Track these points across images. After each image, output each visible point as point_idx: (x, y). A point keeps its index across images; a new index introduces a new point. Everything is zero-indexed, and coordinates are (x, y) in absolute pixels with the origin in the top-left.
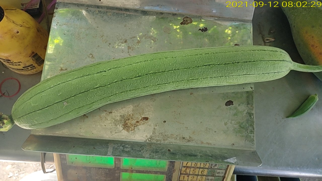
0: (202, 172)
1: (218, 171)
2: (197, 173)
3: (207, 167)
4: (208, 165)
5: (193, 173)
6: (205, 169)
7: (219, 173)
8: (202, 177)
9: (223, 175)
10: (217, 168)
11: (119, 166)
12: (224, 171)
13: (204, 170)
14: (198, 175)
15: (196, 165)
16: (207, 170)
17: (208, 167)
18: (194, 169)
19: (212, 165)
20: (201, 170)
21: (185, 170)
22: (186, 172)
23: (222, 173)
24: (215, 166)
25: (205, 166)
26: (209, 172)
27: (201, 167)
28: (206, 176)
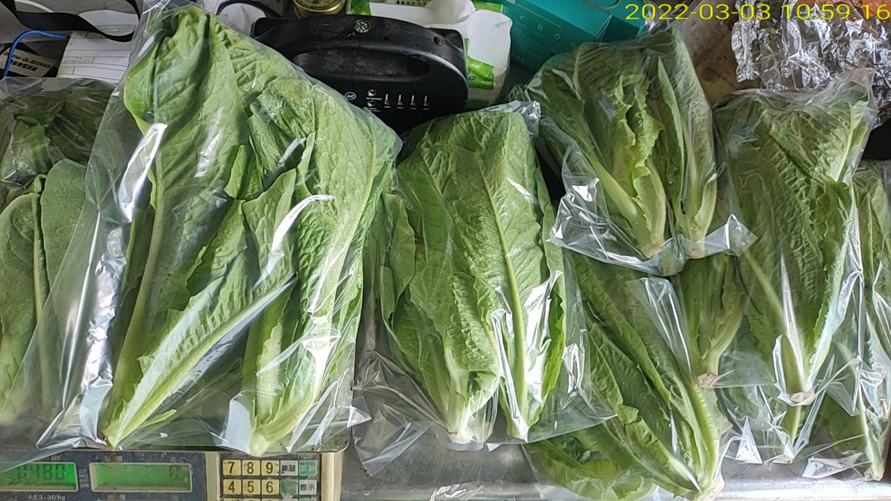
0: (267, 486)
1: (302, 482)
2: (257, 492)
3: (275, 473)
4: (276, 469)
5: (248, 490)
6: (273, 481)
7: (303, 487)
9: (314, 492)
10: (297, 475)
11: (87, 486)
12: (315, 483)
14: (261, 497)
15: (250, 470)
16: (278, 481)
17: (278, 474)
18: (249, 482)
19: (285, 468)
20: (265, 482)
21: (232, 487)
22: (233, 489)
23: (312, 487)
24: (292, 469)
25: (269, 471)
26: (281, 486)
27: (263, 474)
28: (279, 497)
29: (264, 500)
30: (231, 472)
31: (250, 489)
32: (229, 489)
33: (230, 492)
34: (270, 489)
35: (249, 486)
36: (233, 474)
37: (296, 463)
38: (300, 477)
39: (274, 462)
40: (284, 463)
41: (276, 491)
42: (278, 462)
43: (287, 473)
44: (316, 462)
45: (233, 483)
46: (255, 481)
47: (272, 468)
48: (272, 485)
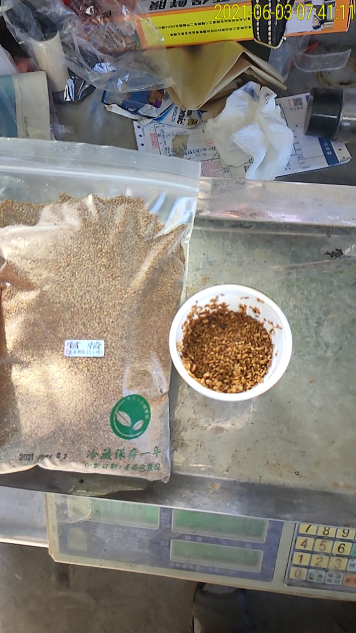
0: (340, 548)
2: (328, 550)
3: (350, 538)
4: (352, 534)
6: (346, 543)
8: (340, 561)
11: (168, 526)
13: (344, 545)
14: (331, 555)
15: (326, 532)
16: (351, 544)
17: (353, 539)
18: (323, 542)
20: (338, 543)
21: (304, 544)
22: (305, 546)
25: (345, 535)
27: (338, 537)
28: (349, 557)
29: (334, 559)
30: (307, 531)
31: (323, 547)
32: (302, 545)
33: (302, 548)
34: (341, 550)
35: (321, 545)
36: (308, 533)
41: (347, 552)
45: (306, 541)
46: (328, 541)
47: (348, 534)
48: (345, 547)
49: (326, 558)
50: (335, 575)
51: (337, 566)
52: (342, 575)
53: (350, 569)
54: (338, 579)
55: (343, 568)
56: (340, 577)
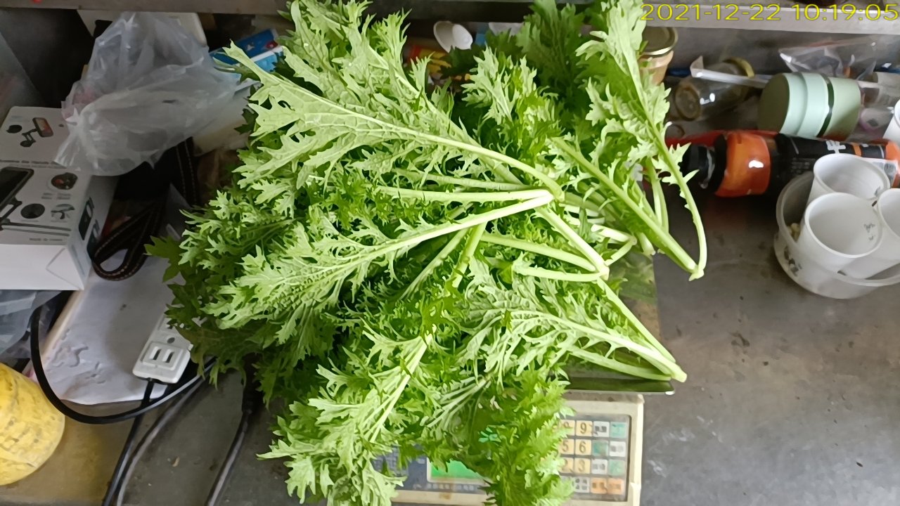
0: (581, 446)
1: (613, 443)
2: (571, 452)
3: (588, 434)
4: (589, 429)
6: (585, 441)
7: (614, 449)
8: (584, 462)
9: (624, 454)
10: (608, 436)
12: (624, 445)
13: (584, 443)
14: (574, 456)
16: (591, 442)
17: (590, 435)
19: (597, 428)
20: (578, 442)
23: (621, 448)
24: (604, 429)
25: (583, 431)
26: (594, 447)
27: (577, 434)
28: (590, 457)
29: (577, 460)
31: (565, 448)
34: (582, 449)
35: (564, 445)
37: (606, 424)
38: (609, 439)
39: (588, 423)
40: (597, 423)
41: (588, 451)
42: (591, 423)
43: (600, 434)
44: (627, 424)
46: (570, 440)
47: (585, 430)
48: (586, 446)
49: (570, 460)
50: (581, 478)
51: (581, 468)
52: (588, 479)
53: (595, 472)
54: (584, 485)
55: (587, 471)
56: (585, 482)
